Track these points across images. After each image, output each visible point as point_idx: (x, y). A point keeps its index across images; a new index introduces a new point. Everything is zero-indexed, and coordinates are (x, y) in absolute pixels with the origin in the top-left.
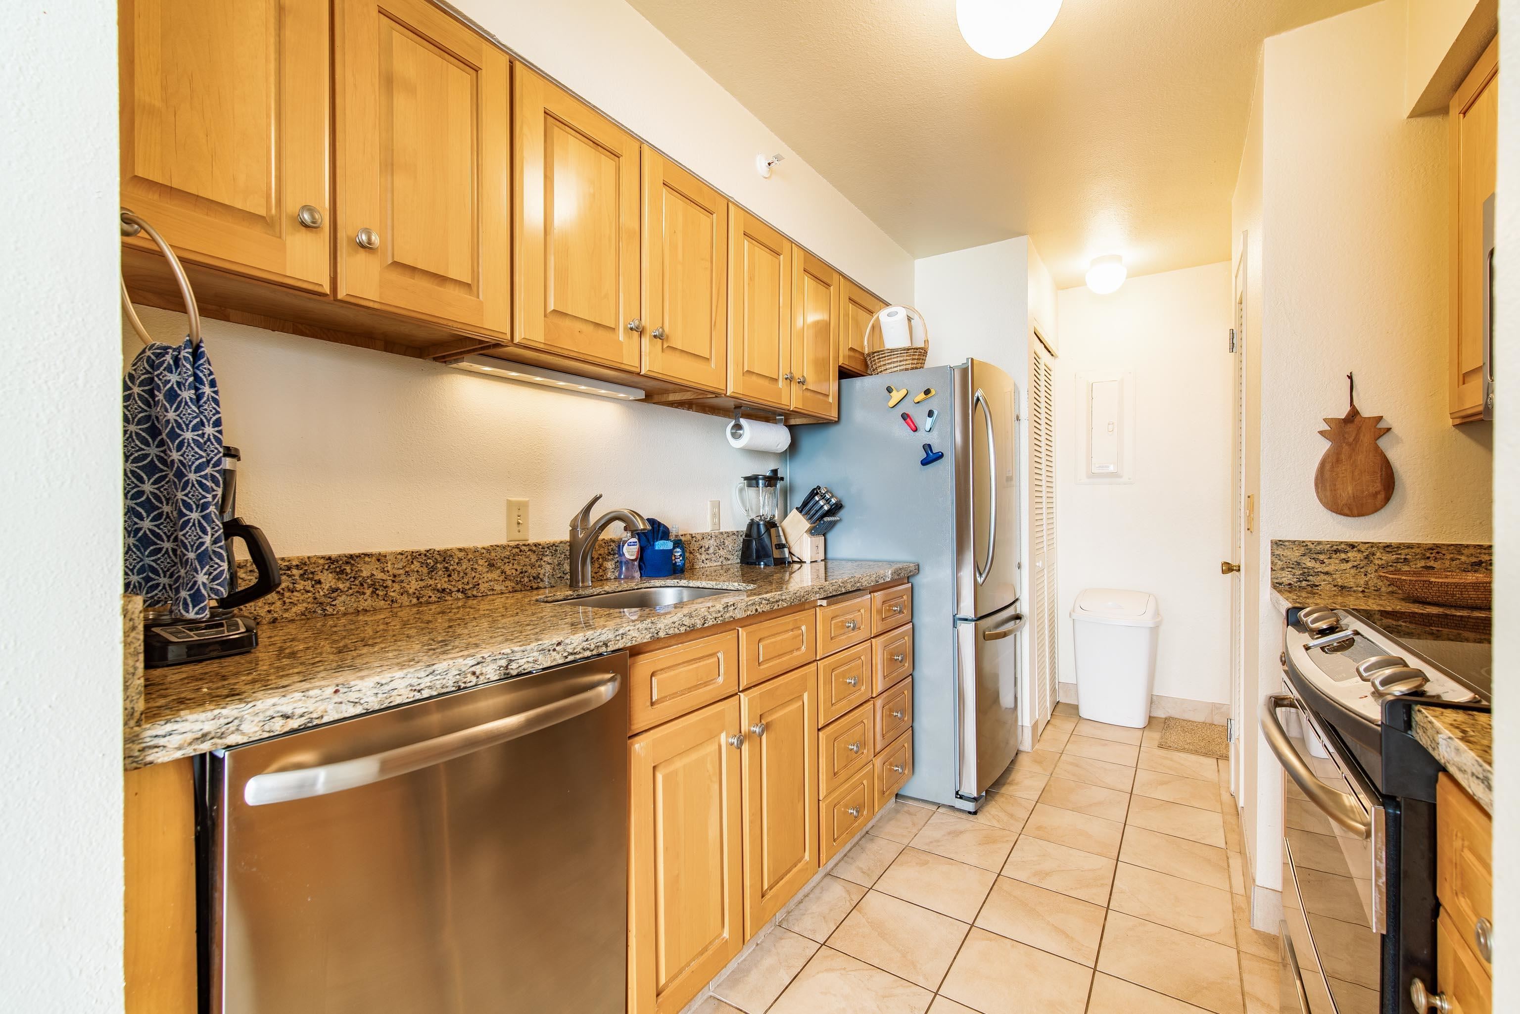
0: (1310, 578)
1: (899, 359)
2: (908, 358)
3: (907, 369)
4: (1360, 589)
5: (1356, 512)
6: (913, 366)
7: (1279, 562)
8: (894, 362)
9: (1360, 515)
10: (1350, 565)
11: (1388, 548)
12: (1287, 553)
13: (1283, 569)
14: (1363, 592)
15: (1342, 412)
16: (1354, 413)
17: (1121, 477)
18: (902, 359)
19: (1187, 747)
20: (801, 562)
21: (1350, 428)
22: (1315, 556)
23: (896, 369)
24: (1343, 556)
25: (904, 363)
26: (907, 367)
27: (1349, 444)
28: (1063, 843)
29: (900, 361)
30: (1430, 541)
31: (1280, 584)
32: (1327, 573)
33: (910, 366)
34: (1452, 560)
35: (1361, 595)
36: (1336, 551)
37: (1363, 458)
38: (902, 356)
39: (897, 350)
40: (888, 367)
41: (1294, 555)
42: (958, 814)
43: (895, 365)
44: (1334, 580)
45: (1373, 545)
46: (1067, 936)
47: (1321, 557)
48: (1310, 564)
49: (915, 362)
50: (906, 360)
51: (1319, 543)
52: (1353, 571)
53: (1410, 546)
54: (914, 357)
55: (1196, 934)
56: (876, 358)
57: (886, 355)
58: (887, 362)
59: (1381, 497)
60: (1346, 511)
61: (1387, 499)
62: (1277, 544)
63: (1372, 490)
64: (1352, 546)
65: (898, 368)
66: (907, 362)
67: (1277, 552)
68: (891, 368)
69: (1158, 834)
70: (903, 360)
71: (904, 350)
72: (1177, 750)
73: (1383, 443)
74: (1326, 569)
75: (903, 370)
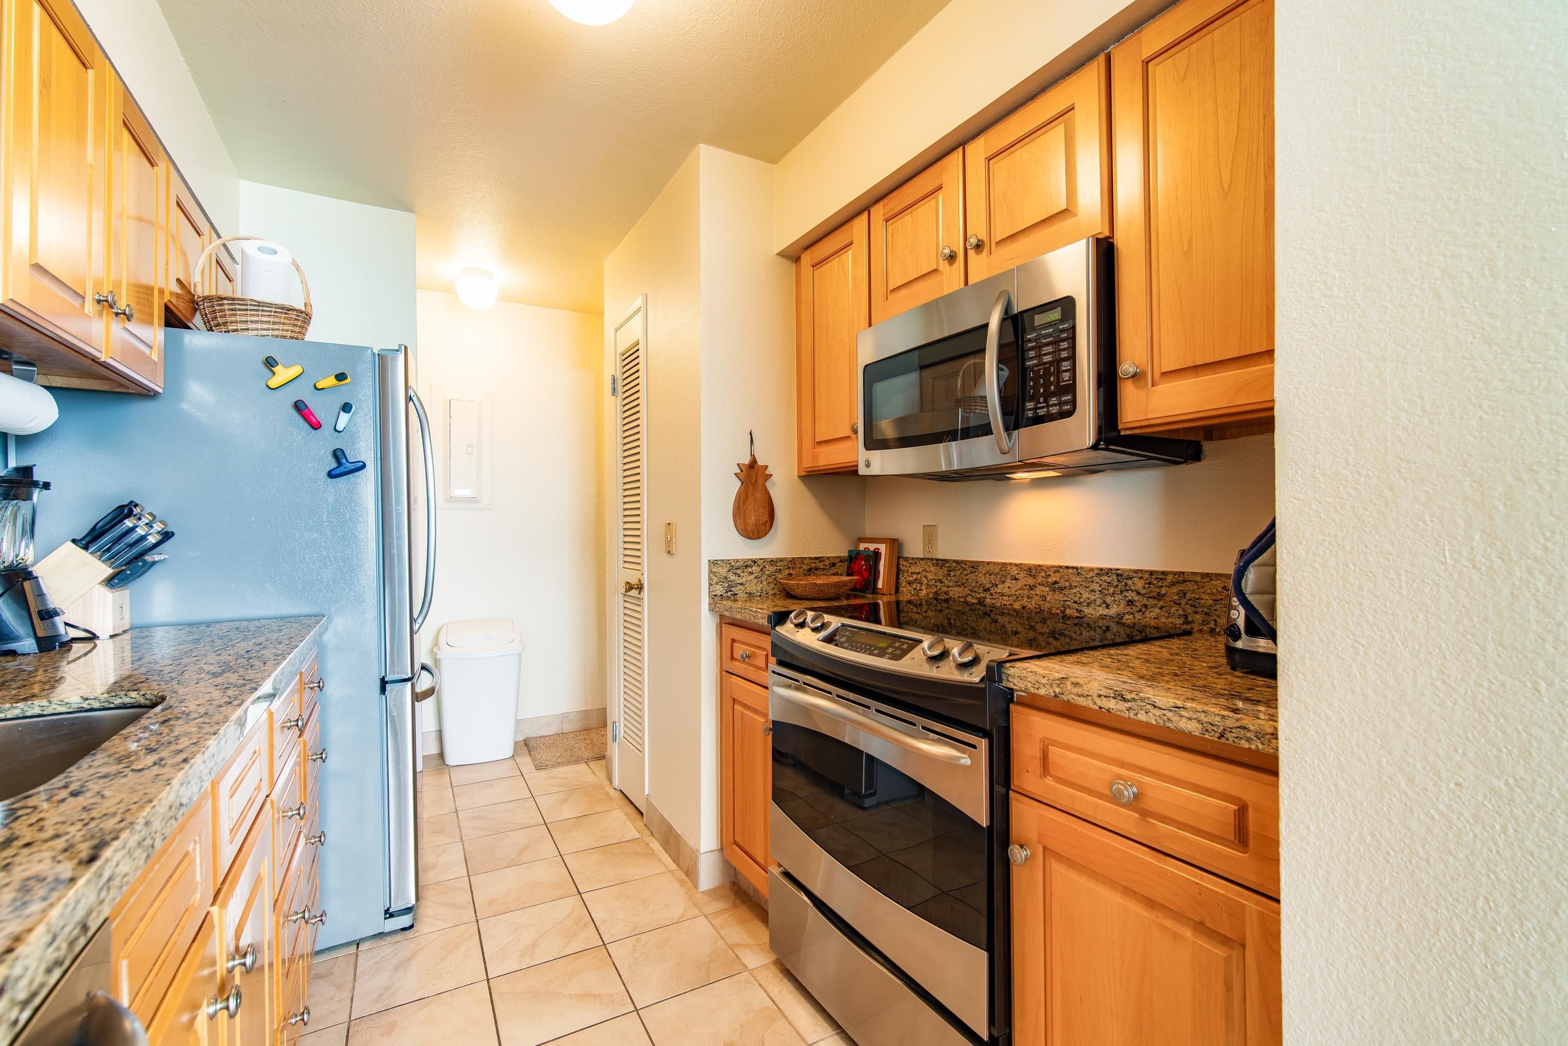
0: (733, 589)
1: (272, 320)
2: (286, 321)
3: (284, 337)
4: (759, 594)
5: (756, 536)
6: (293, 334)
7: (715, 578)
8: (262, 322)
9: (759, 538)
10: (753, 576)
11: (772, 562)
12: (720, 570)
13: (717, 583)
14: (760, 596)
15: (747, 460)
16: (753, 463)
17: (478, 502)
18: (277, 320)
19: (559, 760)
20: (92, 637)
21: (753, 472)
22: (735, 571)
23: (265, 333)
24: (750, 570)
25: (281, 327)
26: (285, 333)
27: (753, 485)
28: (525, 905)
29: (274, 323)
30: (789, 556)
31: (716, 596)
32: (742, 584)
33: (289, 334)
34: (800, 568)
35: (759, 598)
36: (747, 566)
37: (759, 495)
38: (277, 317)
39: (270, 305)
40: (250, 326)
41: (723, 571)
42: (389, 939)
43: (266, 326)
44: (746, 588)
45: (764, 560)
46: (594, 996)
47: (739, 571)
48: (732, 578)
49: (297, 329)
50: (284, 324)
51: (738, 561)
52: (755, 581)
53: (782, 560)
54: (296, 323)
55: (675, 921)
56: (226, 307)
57: (249, 307)
58: (249, 319)
59: (768, 524)
60: (751, 535)
61: (771, 526)
62: (713, 563)
63: (764, 520)
64: (755, 562)
65: (270, 333)
66: (285, 327)
67: (714, 570)
68: (257, 329)
69: (592, 851)
70: (280, 323)
71: (283, 308)
72: (553, 766)
73: (768, 484)
74: (741, 581)
75: (277, 336)
